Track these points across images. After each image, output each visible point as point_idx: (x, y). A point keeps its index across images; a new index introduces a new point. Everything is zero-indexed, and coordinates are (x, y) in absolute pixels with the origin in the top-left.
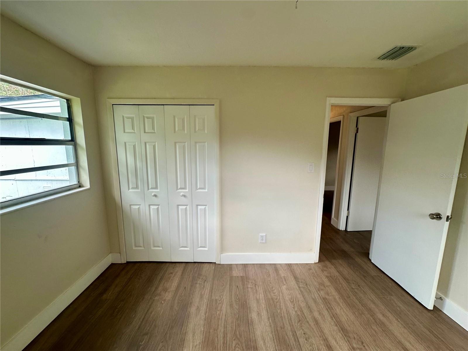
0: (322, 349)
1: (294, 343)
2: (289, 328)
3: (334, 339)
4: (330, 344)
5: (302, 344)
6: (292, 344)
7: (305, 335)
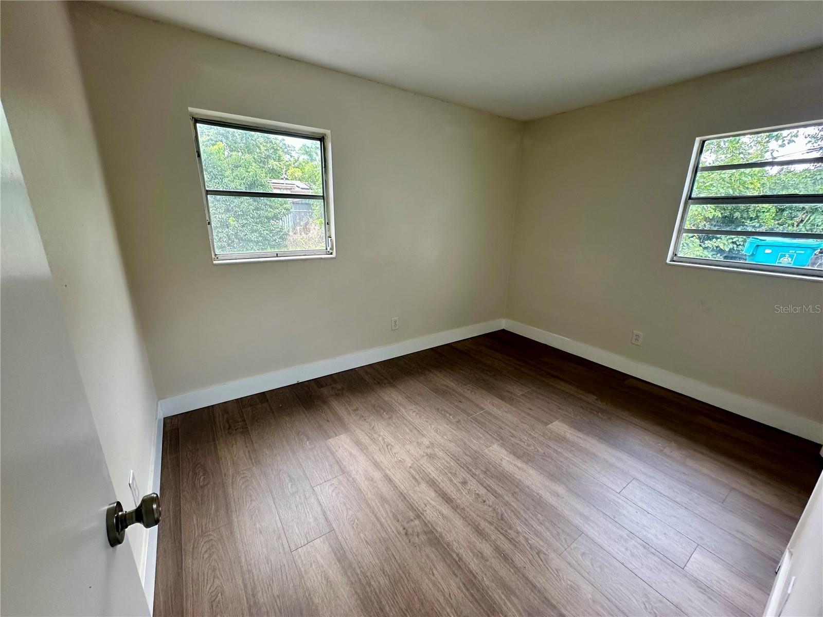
0: (455, 494)
1: (488, 483)
2: (507, 498)
3: (445, 517)
4: (448, 506)
5: (480, 486)
6: (490, 480)
7: (482, 500)
